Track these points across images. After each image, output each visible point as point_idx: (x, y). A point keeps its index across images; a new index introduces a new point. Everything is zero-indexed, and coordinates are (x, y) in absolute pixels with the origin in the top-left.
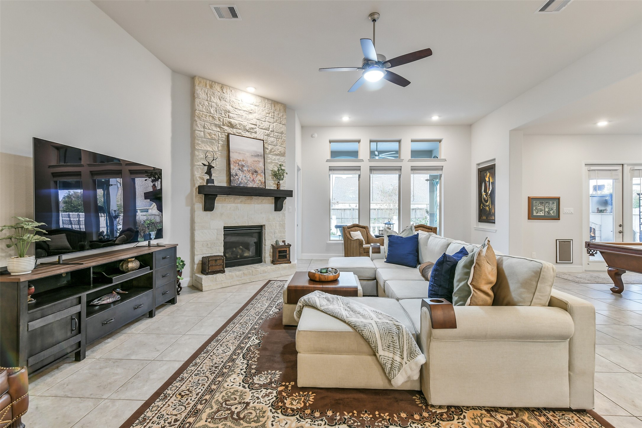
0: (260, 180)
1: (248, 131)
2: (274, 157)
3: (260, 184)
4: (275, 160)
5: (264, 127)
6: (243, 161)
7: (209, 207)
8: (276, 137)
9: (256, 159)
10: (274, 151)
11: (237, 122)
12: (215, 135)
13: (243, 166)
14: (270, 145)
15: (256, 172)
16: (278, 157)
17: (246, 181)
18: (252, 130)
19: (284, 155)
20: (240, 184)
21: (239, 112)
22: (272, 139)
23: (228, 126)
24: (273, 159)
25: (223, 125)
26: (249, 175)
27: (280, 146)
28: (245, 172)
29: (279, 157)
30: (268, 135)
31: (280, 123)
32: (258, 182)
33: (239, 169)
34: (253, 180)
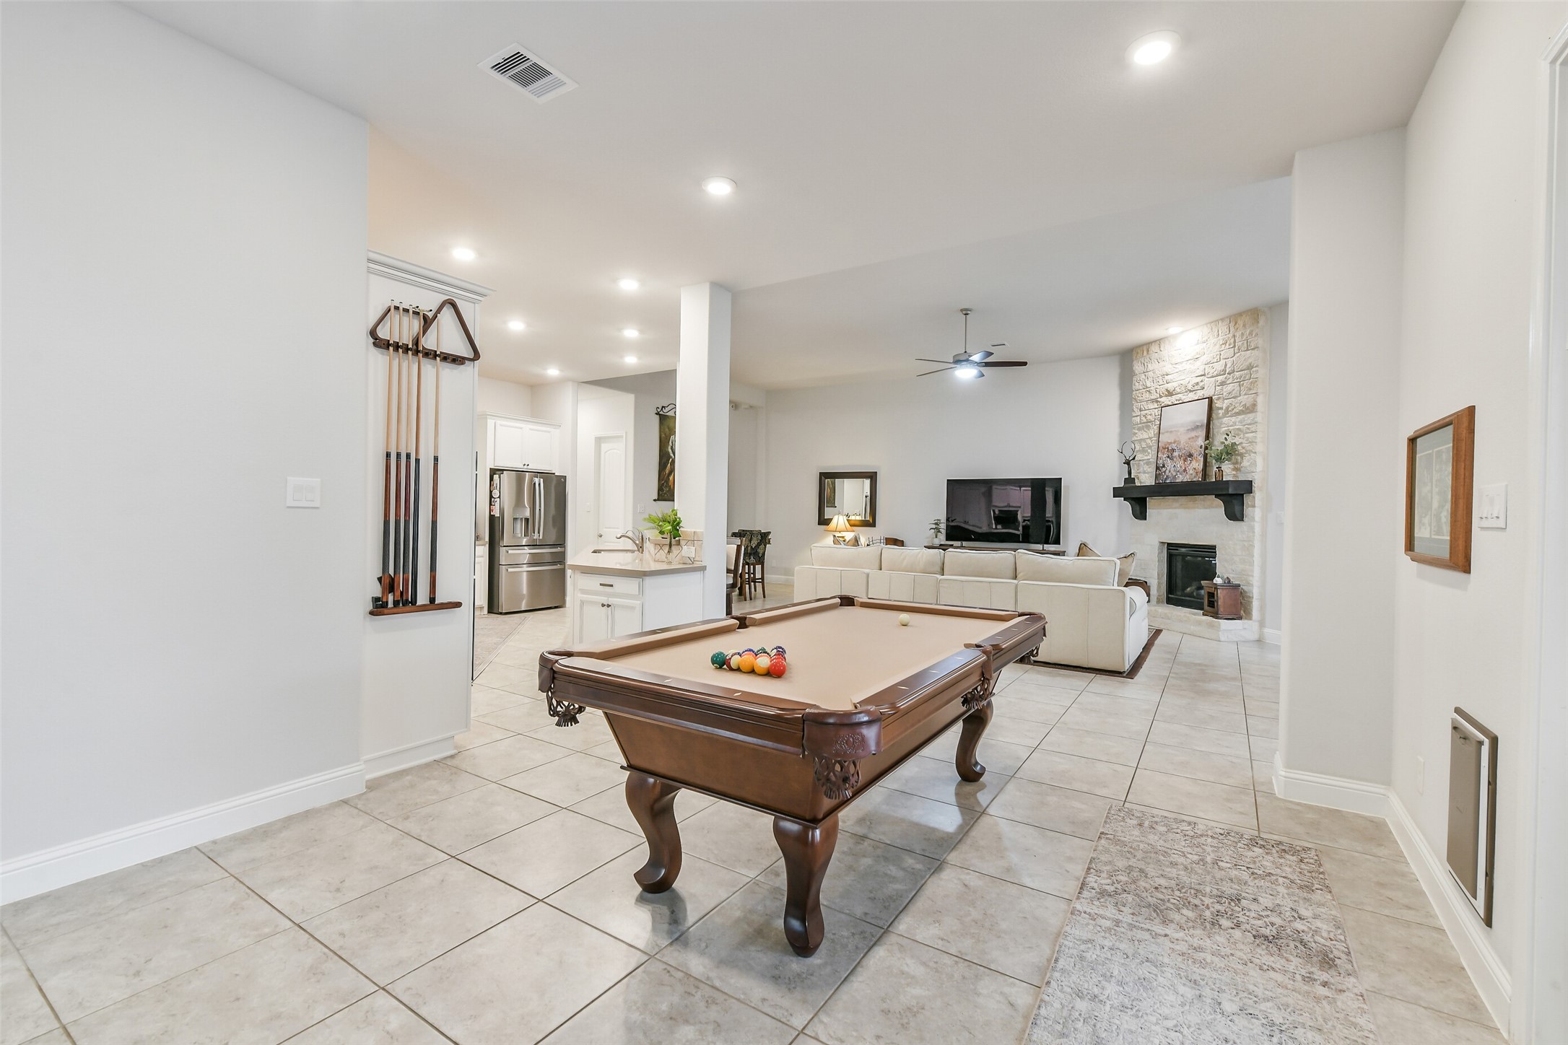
0: (1195, 469)
1: (1191, 391)
2: (1233, 420)
3: (1194, 474)
4: (1235, 424)
5: (1215, 374)
6: (1174, 443)
7: (1140, 512)
8: (1238, 380)
9: (1193, 434)
10: (1233, 409)
11: (1175, 384)
12: (1151, 415)
13: (1173, 450)
14: (1226, 399)
15: (1191, 455)
16: (1240, 417)
17: (1174, 474)
18: (1196, 388)
19: (1254, 409)
20: (1166, 479)
21: (1180, 367)
22: (1230, 388)
23: (1166, 396)
24: (1231, 423)
25: (1161, 397)
26: (1180, 464)
27: (1245, 394)
28: (1175, 459)
29: (1243, 416)
30: (1223, 384)
31: (1248, 350)
32: (1191, 472)
33: (1168, 457)
34: (1185, 470)
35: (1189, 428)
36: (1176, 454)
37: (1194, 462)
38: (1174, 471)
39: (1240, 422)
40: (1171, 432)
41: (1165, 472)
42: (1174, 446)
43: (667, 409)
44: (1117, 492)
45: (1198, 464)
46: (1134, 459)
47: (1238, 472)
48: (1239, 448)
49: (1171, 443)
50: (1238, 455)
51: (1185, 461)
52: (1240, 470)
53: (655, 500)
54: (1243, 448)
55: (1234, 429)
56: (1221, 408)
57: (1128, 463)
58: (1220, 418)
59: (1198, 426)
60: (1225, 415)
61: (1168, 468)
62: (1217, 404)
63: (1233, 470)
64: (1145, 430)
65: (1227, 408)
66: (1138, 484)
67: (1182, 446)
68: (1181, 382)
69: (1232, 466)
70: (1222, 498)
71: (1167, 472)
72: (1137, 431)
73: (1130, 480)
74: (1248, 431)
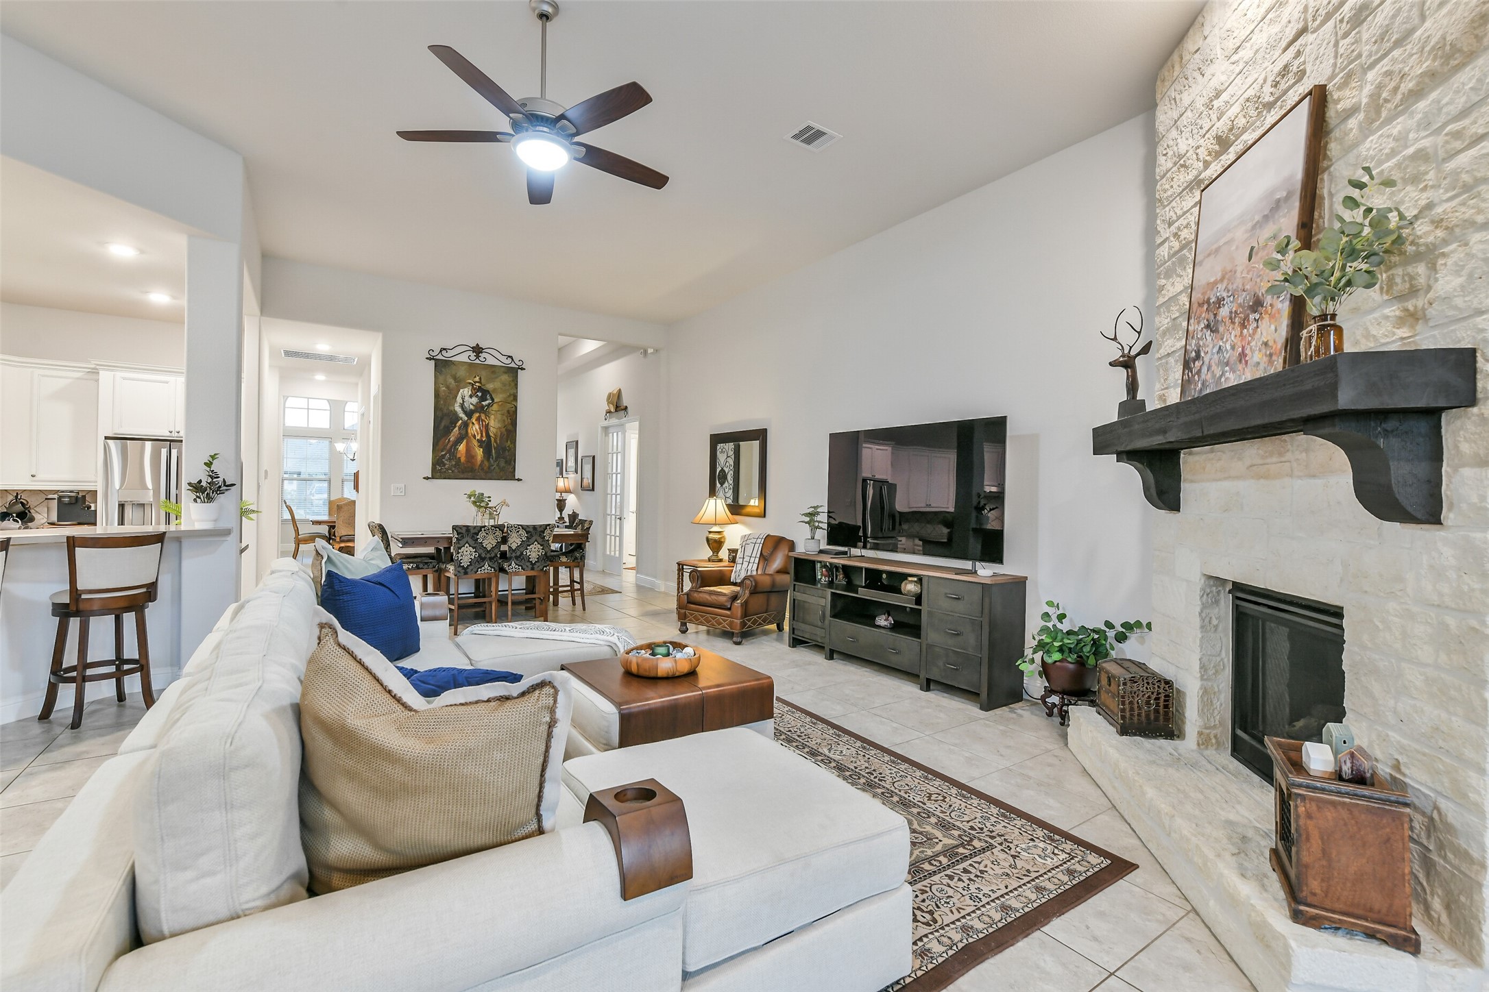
35: (1257, 218)
36: (1224, 312)
37: (1264, 324)
38: (1220, 363)
39: (1425, 124)
40: (1217, 250)
41: (1199, 372)
42: (1221, 291)
43: (450, 353)
44: (1103, 440)
45: (1274, 329)
46: (1146, 350)
47: (1419, 327)
48: (1422, 228)
49: (1216, 283)
50: (1418, 257)
51: (1243, 326)
52: (1426, 319)
53: (427, 478)
54: (1437, 223)
55: (1398, 165)
56: (1354, 110)
57: (1127, 363)
58: (1356, 145)
59: (1278, 201)
60: (1367, 129)
61: (1207, 360)
62: (1342, 100)
63: (1400, 322)
64: (1179, 270)
65: (1375, 96)
66: (1149, 407)
67: (1238, 283)
68: (1246, 96)
69: (1393, 311)
70: (1338, 428)
71: (1205, 369)
72: (1163, 282)
73: (1131, 406)
74: (1458, 145)
